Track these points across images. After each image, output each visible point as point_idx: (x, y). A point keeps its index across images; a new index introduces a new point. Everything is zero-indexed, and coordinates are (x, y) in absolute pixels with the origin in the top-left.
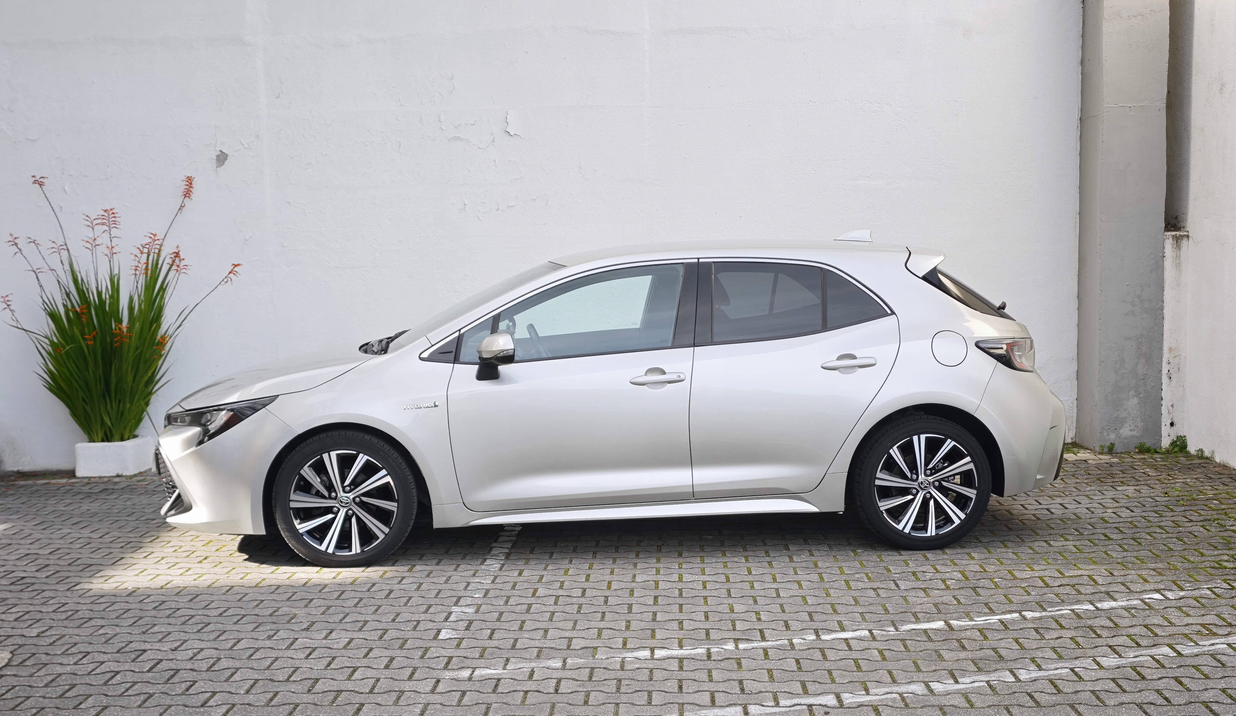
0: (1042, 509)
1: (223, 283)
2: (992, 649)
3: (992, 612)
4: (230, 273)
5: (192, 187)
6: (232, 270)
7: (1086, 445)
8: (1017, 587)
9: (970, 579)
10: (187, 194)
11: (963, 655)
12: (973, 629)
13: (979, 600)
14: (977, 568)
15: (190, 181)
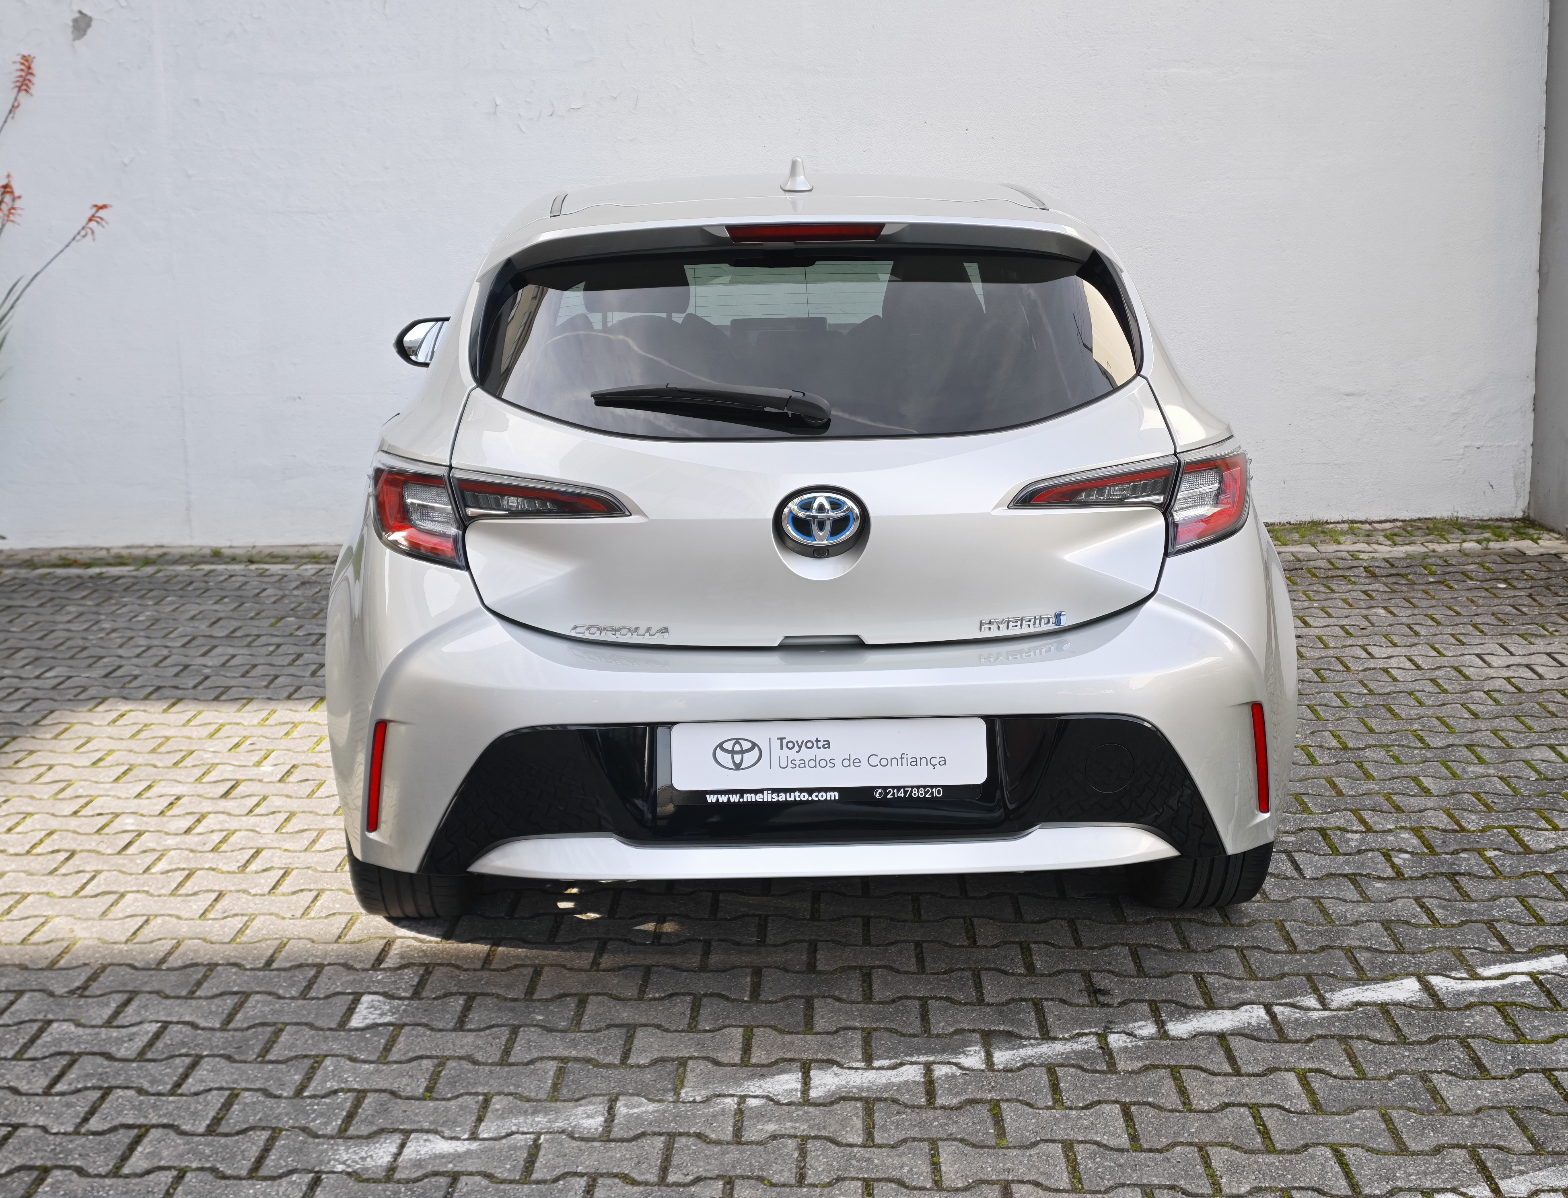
0: (1519, 665)
1: (78, 237)
2: (1544, 1071)
3: (1510, 953)
4: (90, 220)
5: (31, 74)
6: (93, 216)
7: (1550, 523)
8: (1536, 873)
9: (1438, 850)
10: (24, 84)
11: (1486, 1091)
12: (1485, 1003)
13: (1471, 911)
14: (1442, 821)
15: (27, 63)
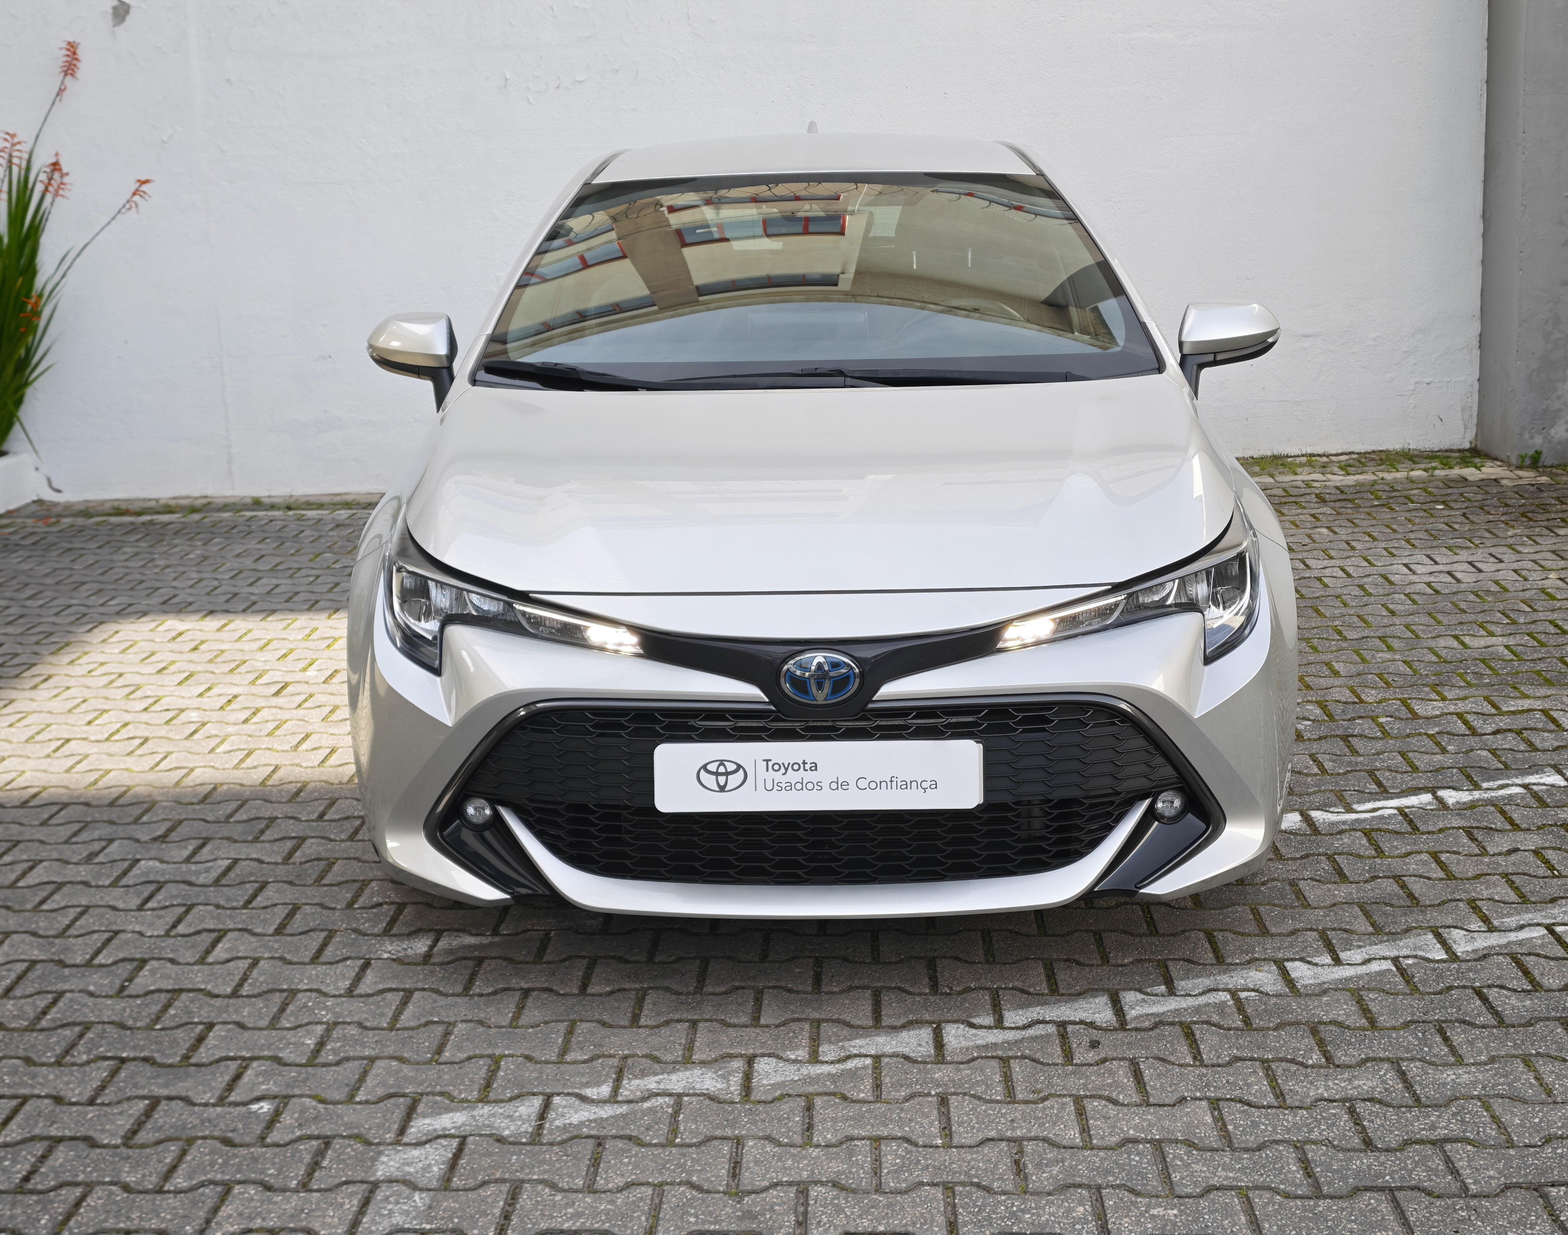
1: (124, 210)
2: (1394, 877)
3: (1384, 793)
4: (134, 194)
5: (77, 59)
6: (137, 190)
7: (1494, 453)
8: (1420, 734)
9: (1337, 718)
10: (70, 68)
11: (1342, 891)
12: (1354, 830)
13: (1357, 763)
14: (1347, 696)
15: (72, 49)
